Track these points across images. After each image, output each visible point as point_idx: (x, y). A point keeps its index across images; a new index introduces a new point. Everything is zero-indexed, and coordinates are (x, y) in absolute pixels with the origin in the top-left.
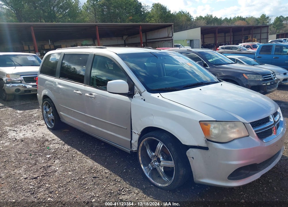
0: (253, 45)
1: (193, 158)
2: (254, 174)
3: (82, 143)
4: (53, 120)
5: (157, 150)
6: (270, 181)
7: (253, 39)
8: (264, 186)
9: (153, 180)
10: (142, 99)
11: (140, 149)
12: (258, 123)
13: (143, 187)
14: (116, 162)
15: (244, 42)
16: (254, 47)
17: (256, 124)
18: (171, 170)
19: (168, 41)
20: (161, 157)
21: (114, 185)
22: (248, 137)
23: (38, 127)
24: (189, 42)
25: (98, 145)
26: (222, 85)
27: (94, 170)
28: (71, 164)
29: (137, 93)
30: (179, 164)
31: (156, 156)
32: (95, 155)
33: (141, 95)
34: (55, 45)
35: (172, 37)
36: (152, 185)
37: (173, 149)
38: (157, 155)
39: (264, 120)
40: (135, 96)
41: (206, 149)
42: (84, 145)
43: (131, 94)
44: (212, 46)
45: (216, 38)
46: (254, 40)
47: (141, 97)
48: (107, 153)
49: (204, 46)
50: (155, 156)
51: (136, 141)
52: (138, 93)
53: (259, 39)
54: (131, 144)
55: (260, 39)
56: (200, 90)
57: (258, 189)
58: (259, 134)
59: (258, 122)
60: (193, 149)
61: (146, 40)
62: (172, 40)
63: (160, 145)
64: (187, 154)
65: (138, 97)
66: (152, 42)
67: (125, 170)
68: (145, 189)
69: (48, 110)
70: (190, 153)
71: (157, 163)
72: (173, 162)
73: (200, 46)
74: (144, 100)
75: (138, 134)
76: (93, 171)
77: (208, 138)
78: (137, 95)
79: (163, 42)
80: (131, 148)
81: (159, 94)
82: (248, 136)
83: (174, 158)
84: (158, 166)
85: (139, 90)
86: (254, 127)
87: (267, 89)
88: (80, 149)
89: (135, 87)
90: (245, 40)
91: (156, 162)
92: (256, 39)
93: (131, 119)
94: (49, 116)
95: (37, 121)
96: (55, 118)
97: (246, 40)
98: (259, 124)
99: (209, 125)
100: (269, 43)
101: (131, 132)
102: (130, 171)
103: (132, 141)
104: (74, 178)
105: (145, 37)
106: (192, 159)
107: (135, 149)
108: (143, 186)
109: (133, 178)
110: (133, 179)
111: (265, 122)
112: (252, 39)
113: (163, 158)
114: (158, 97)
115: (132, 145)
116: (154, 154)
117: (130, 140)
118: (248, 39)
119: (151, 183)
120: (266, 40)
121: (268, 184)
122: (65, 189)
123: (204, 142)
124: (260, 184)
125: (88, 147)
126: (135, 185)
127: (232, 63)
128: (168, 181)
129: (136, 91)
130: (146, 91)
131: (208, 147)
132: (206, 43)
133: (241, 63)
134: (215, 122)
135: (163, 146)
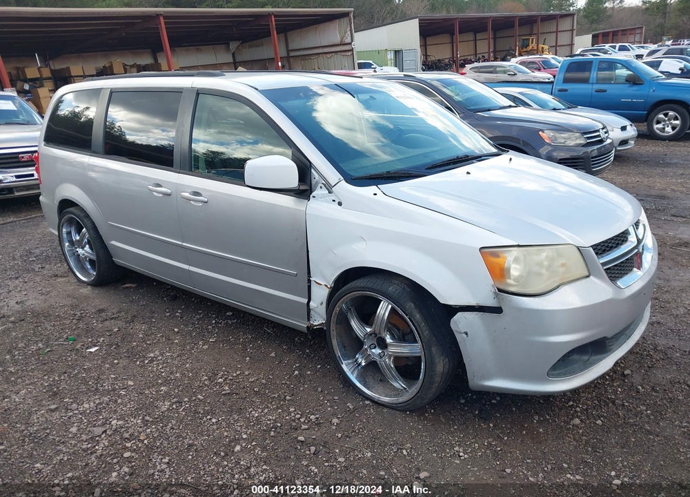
0: (543, 62)
1: (466, 334)
2: (601, 360)
3: (177, 314)
4: (92, 262)
5: (377, 320)
6: (626, 372)
7: (541, 46)
8: (615, 384)
9: (368, 389)
10: (334, 201)
11: (334, 319)
12: (607, 247)
13: (348, 407)
14: (273, 355)
15: (520, 55)
16: (546, 66)
17: (603, 248)
18: (410, 363)
19: (343, 54)
20: (388, 336)
21: (278, 408)
22: (588, 279)
23: (52, 281)
24: (391, 56)
25: (217, 317)
26: (511, 159)
27: (221, 378)
28: (161, 367)
29: (321, 187)
30: (433, 349)
31: (374, 334)
32: (216, 341)
33: (330, 192)
34: (52, 68)
35: (350, 44)
36: (367, 402)
37: (418, 316)
38: (377, 332)
39: (619, 239)
40: (313, 194)
41: (497, 310)
42: (182, 318)
43: (304, 190)
44: (446, 65)
45: (454, 44)
46: (543, 48)
47: (332, 197)
48: (245, 334)
49: (429, 66)
50: (371, 334)
51: (322, 303)
52: (323, 186)
53: (553, 46)
54: (309, 310)
55: (556, 46)
56: (468, 173)
57: (603, 393)
58: (609, 271)
59: (606, 244)
60: (466, 313)
61: (288, 51)
62: (352, 50)
63: (384, 309)
64: (452, 325)
65: (323, 196)
66: (304, 55)
67: (296, 372)
68: (353, 411)
69: (78, 238)
70: (460, 322)
71: (377, 351)
72: (419, 344)
73: (420, 65)
74: (340, 204)
75: (326, 286)
76: (220, 380)
77: (502, 287)
78: (319, 192)
79: (329, 56)
80: (309, 320)
81: (374, 188)
82: (588, 277)
83: (421, 335)
84: (381, 357)
85: (324, 178)
86: (600, 254)
87: (593, 165)
88: (176, 330)
89: (313, 170)
90: (522, 49)
91: (375, 348)
92: (546, 47)
93: (308, 251)
94: (80, 251)
95: (47, 266)
96: (98, 256)
97: (525, 50)
98: (608, 249)
99: (501, 255)
100: (578, 55)
101: (309, 281)
102: (309, 373)
103: (312, 303)
104: (175, 399)
105: (284, 44)
106: (464, 335)
107: (318, 320)
108: (348, 404)
109: (320, 389)
110: (322, 391)
111: (620, 242)
112: (538, 46)
113: (393, 337)
114: (375, 194)
115: (312, 312)
116: (368, 330)
117: (305, 301)
118: (528, 45)
119: (364, 396)
120: (568, 48)
121: (624, 380)
122: (162, 427)
123: (491, 296)
124: (606, 381)
125: (193, 324)
126: (328, 404)
127: (510, 106)
128: (405, 389)
129: (317, 183)
130: (343, 182)
131: (501, 308)
132: (433, 59)
133: (525, 104)
134: (515, 248)
135: (393, 309)
